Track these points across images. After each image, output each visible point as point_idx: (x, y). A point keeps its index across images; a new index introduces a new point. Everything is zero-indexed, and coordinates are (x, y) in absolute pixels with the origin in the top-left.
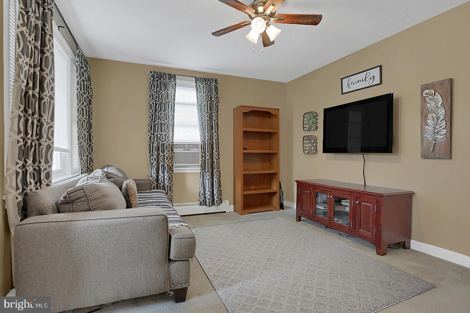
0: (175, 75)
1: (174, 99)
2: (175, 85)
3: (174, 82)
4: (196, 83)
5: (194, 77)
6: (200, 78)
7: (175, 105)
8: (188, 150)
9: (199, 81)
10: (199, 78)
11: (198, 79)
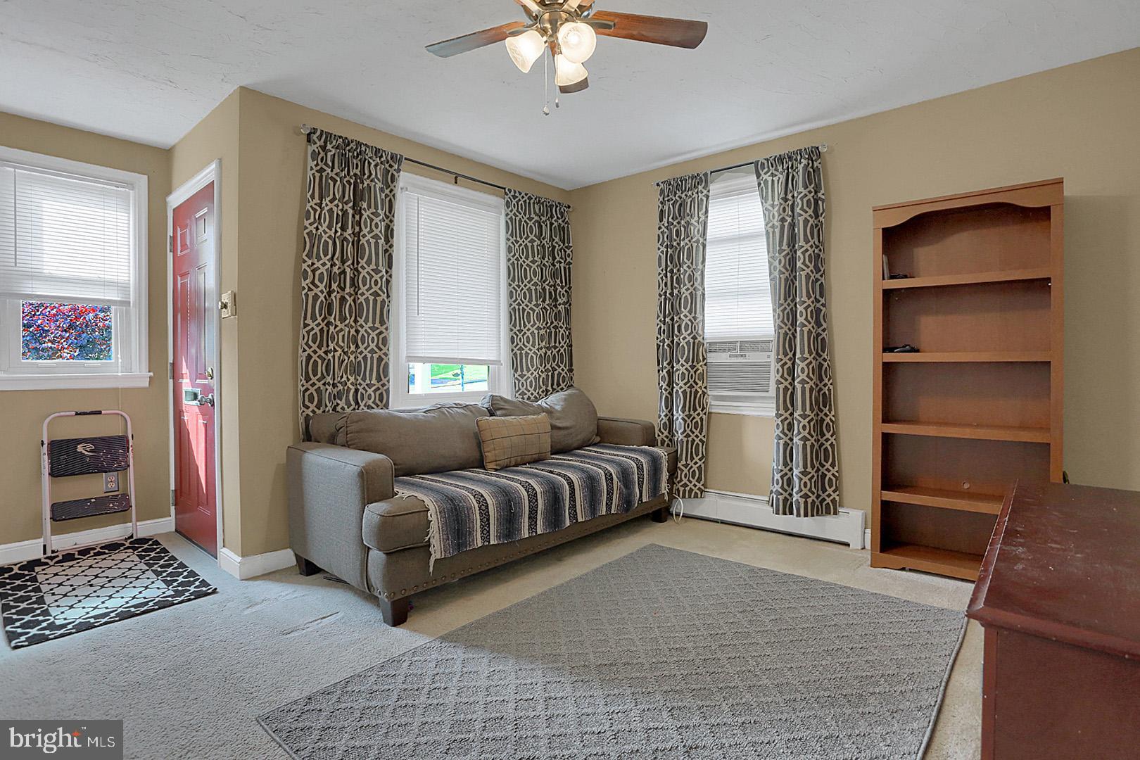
0: (706, 175)
1: (704, 233)
2: (707, 197)
3: (705, 192)
4: (758, 176)
5: (752, 163)
6: (767, 160)
7: (707, 247)
8: (742, 356)
9: (766, 170)
10: (764, 161)
11: (763, 164)
